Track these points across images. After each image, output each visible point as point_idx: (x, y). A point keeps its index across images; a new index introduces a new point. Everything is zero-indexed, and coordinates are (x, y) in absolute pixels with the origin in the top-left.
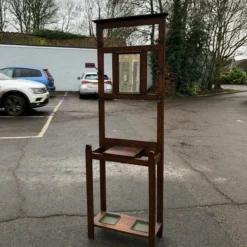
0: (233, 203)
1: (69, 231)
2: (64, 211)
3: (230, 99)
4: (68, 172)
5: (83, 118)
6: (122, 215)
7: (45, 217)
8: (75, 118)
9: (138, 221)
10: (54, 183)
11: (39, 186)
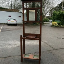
0: (55, 49)
1: (15, 60)
2: (12, 55)
3: (46, 25)
4: (10, 45)
5: (10, 30)
6: (30, 54)
7: (6, 57)
8: (8, 30)
9: (34, 56)
10: (6, 48)
11: (2, 49)
